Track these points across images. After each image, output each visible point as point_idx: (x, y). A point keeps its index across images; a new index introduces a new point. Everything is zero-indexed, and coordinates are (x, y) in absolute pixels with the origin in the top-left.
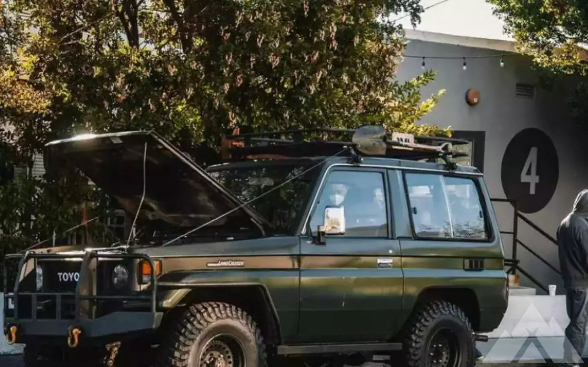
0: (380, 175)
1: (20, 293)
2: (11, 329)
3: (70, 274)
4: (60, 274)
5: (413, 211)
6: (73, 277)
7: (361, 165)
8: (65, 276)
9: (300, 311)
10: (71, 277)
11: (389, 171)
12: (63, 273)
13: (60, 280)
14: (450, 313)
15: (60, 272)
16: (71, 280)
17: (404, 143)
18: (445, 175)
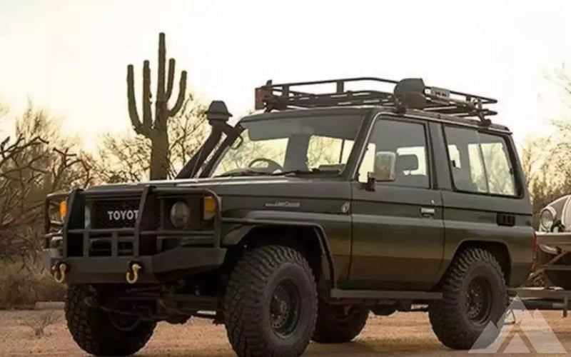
0: (422, 126)
1: (71, 231)
2: (61, 266)
3: (121, 212)
4: (110, 213)
5: (452, 163)
6: (126, 216)
7: (406, 115)
8: (117, 215)
9: (351, 256)
10: (123, 215)
11: (430, 123)
12: (114, 211)
13: (111, 218)
14: (483, 259)
15: (110, 210)
16: (123, 218)
17: (441, 97)
18: (480, 131)
